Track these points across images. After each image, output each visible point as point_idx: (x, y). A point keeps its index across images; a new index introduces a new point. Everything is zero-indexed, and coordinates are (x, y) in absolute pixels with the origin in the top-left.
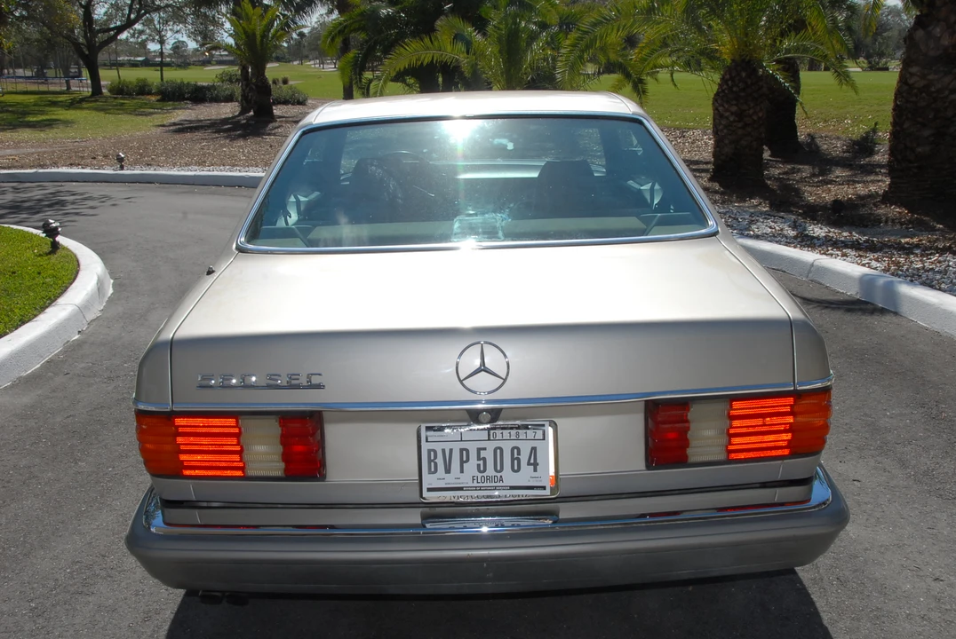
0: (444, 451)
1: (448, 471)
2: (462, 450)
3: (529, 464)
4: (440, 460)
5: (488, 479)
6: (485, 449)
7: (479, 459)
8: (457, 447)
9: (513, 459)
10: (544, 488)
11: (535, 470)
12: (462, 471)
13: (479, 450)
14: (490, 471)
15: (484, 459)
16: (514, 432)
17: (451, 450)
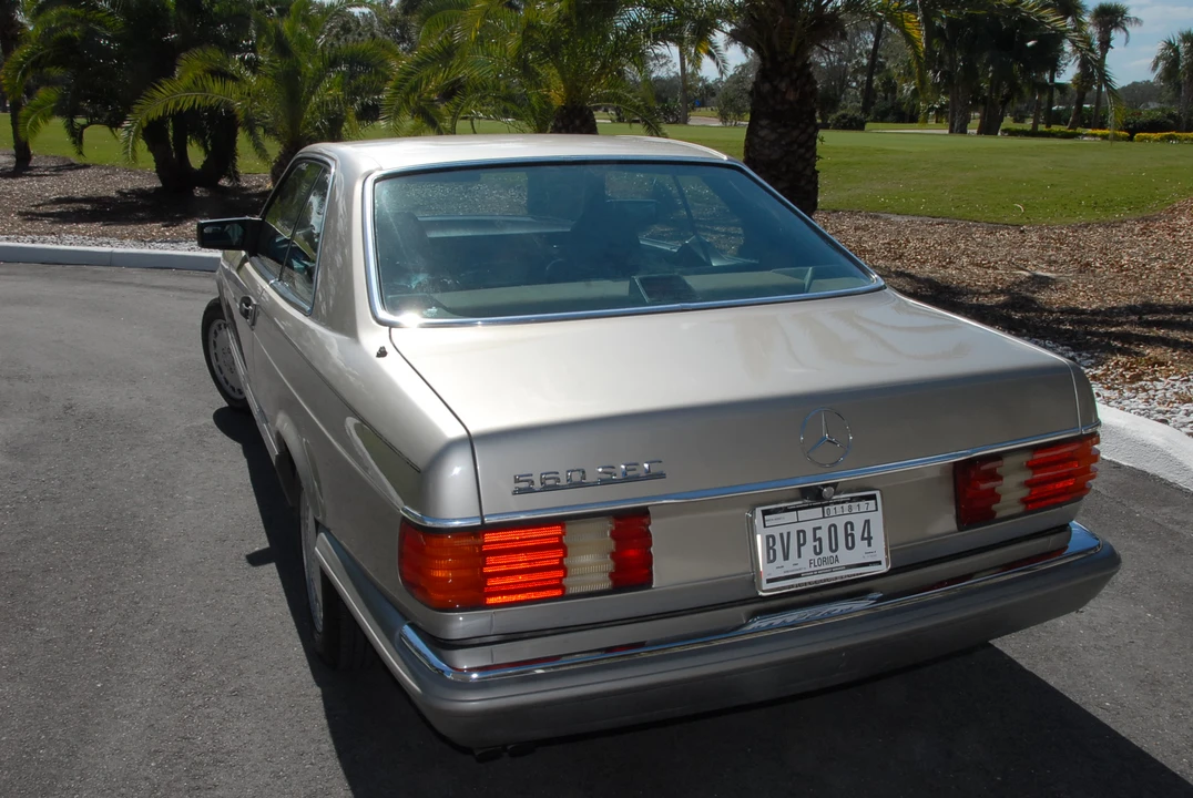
0: (781, 535)
1: (786, 557)
2: (799, 532)
3: (863, 539)
4: (778, 547)
5: (824, 560)
6: (820, 528)
7: (815, 540)
8: (793, 529)
9: (847, 535)
10: (879, 563)
11: (869, 545)
12: (799, 556)
13: (815, 529)
14: (826, 553)
15: (820, 539)
16: (846, 506)
17: (789, 534)
